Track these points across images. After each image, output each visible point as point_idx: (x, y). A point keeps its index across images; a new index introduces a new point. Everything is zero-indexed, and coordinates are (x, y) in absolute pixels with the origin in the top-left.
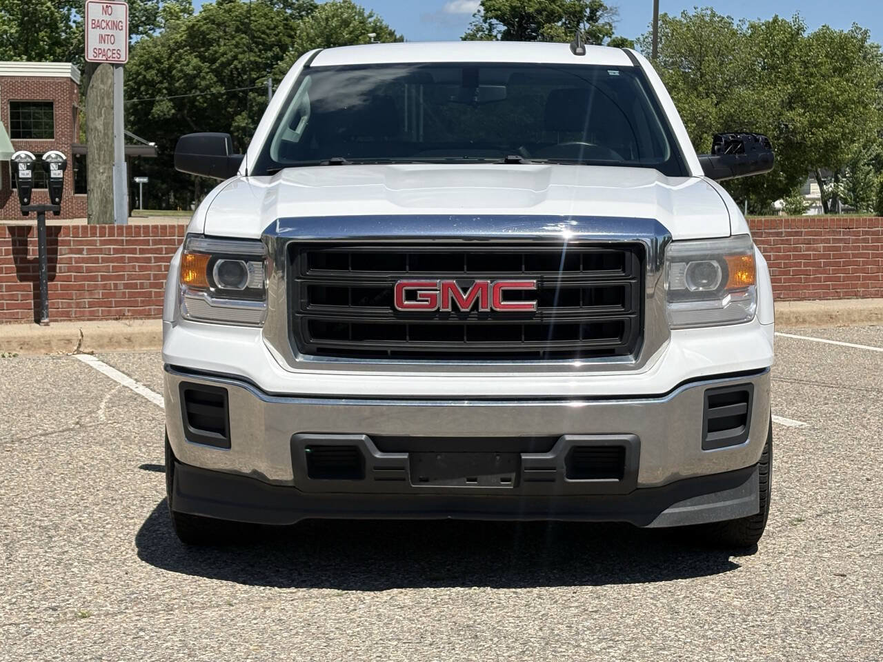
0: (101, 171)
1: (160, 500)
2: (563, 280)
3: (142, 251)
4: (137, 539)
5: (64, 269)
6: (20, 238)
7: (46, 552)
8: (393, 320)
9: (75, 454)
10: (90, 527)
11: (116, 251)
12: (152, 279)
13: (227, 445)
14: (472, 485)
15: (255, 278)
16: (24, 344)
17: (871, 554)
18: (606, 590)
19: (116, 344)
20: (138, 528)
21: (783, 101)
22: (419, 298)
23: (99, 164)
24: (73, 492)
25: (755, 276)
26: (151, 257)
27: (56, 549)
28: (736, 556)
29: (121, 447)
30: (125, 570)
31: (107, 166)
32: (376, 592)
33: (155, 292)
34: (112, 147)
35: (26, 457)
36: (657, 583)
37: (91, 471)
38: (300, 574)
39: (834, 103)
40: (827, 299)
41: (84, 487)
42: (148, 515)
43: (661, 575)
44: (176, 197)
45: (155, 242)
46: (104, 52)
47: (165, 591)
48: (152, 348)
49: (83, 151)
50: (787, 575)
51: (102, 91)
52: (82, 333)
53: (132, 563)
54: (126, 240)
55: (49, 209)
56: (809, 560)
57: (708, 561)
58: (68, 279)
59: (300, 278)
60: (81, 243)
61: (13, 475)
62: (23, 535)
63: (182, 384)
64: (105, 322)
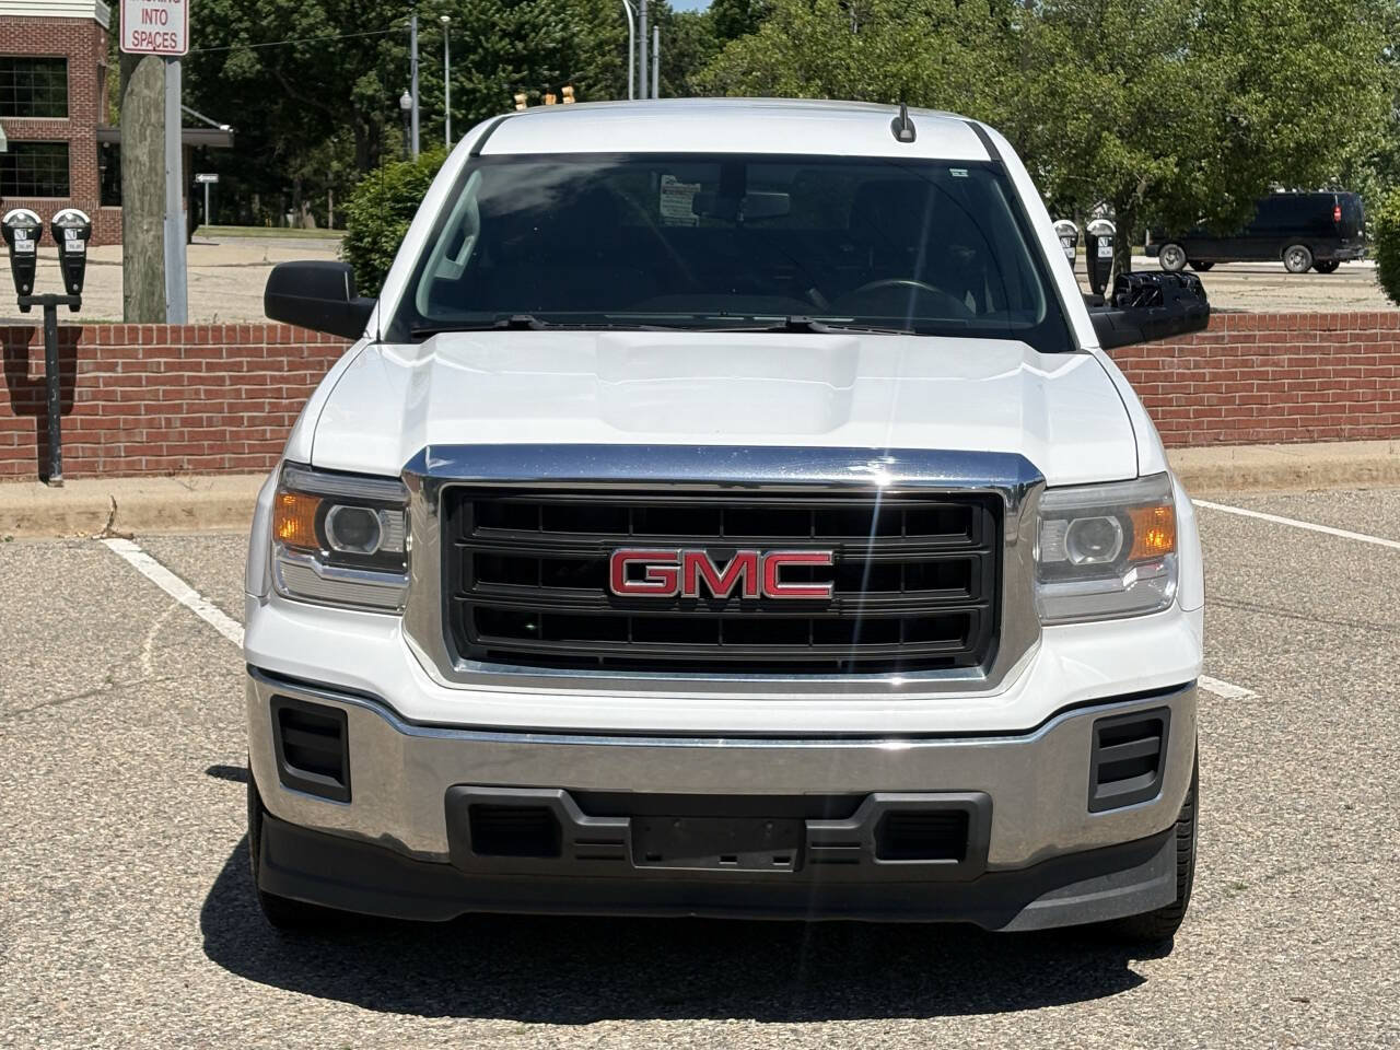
0: (145, 228)
1: (239, 839)
2: (877, 551)
3: (210, 367)
4: (203, 918)
5: (88, 396)
6: (16, 346)
7: (60, 942)
8: (608, 610)
9: (104, 743)
10: (129, 893)
11: (169, 367)
12: (226, 410)
13: (345, 796)
14: (729, 868)
15: (391, 537)
16: (23, 519)
17: (1350, 957)
18: (936, 1027)
19: (170, 519)
20: (204, 894)
21: (1230, 78)
22: (648, 577)
23: (142, 216)
24: (102, 821)
25: (1174, 539)
26: (224, 376)
27: (75, 936)
28: (1139, 959)
29: (179, 729)
30: (185, 979)
31: (155, 219)
32: (577, 1026)
33: (231, 432)
34: (162, 188)
35: (28, 748)
36: (1016, 1013)
37: (130, 778)
38: (458, 990)
39: (1312, 83)
40: (1292, 443)
41: (119, 812)
42: (220, 869)
43: (1024, 997)
44: (262, 202)
45: (231, 353)
46: (150, 39)
47: (247, 1022)
48: (226, 527)
49: (113, 137)
50: (1218, 999)
51: (148, 99)
52: (114, 502)
53: (195, 964)
54: (186, 350)
55: (61, 300)
56: (1253, 969)
57: (1096, 971)
58: (93, 410)
59: (463, 542)
60: (113, 354)
61: (8, 785)
62: (23, 907)
63: (276, 700)
64: (151, 479)
